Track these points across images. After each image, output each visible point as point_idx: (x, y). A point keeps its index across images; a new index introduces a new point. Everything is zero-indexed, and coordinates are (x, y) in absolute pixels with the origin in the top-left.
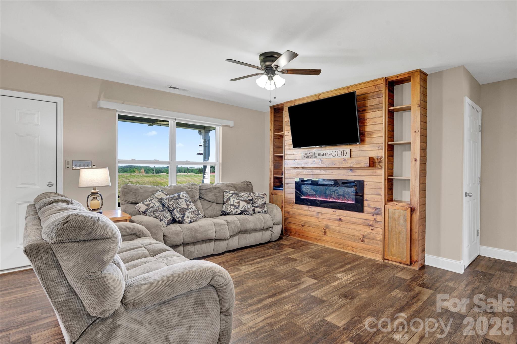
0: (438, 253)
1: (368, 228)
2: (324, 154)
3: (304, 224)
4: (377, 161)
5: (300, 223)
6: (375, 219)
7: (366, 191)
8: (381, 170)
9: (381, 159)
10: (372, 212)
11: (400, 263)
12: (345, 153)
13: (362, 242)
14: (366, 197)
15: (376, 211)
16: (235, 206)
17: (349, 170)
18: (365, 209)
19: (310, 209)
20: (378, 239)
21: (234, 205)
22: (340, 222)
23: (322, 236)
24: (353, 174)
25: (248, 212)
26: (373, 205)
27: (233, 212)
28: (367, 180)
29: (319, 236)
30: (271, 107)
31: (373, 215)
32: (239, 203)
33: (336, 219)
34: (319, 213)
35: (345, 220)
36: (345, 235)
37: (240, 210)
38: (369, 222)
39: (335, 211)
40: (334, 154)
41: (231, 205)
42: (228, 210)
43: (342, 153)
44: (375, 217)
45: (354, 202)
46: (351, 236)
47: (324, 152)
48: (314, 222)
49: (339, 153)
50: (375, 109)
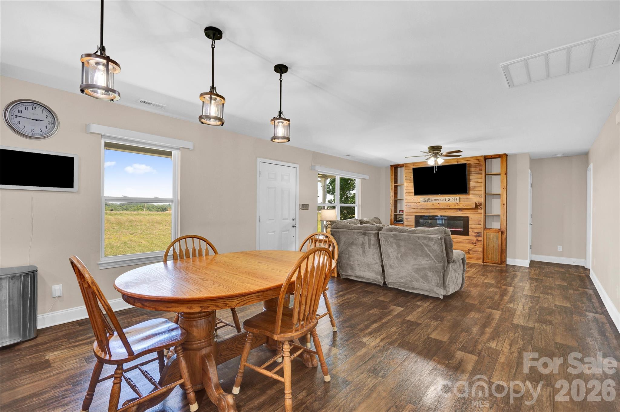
0: (514, 257)
1: (472, 245)
2: (440, 200)
4: (478, 204)
7: (470, 222)
8: (481, 210)
9: (481, 203)
10: (475, 235)
11: (494, 264)
14: (470, 226)
15: (478, 234)
17: (458, 210)
18: (470, 233)
20: (480, 251)
24: (461, 212)
26: (476, 231)
28: (471, 216)
30: (391, 166)
31: (476, 237)
38: (473, 241)
40: (447, 200)
43: (454, 200)
44: (477, 238)
45: (463, 230)
47: (440, 198)
49: (451, 199)
50: (476, 173)
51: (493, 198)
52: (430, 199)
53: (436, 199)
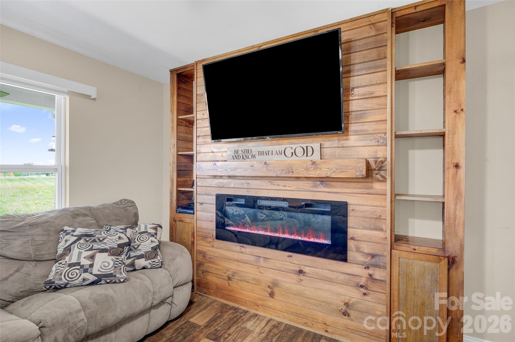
1: (356, 291)
2: (270, 153)
3: (233, 275)
4: (373, 166)
5: (226, 273)
6: (370, 275)
7: (351, 221)
8: (383, 184)
9: (382, 162)
10: (365, 263)
12: (310, 150)
13: (344, 317)
14: (351, 232)
15: (374, 261)
16: (82, 267)
17: (318, 183)
18: (351, 254)
19: (243, 250)
20: (378, 312)
21: (78, 264)
22: (301, 277)
23: (266, 300)
24: (326, 189)
25: (115, 276)
26: (367, 248)
27: (77, 282)
28: (356, 202)
29: (260, 299)
30: (172, 71)
31: (367, 268)
32: (92, 257)
33: (293, 270)
34: (260, 257)
35: (310, 274)
36: (310, 300)
37: (94, 275)
38: (358, 281)
39: (291, 256)
40: (289, 152)
41: (71, 265)
42: (61, 279)
43: (305, 151)
44: (370, 271)
45: (328, 242)
46: (323, 304)
47: (270, 148)
48: (251, 274)
49: (299, 151)
50: (369, 68)
51: (413, 148)
52: (248, 151)
53: (262, 151)
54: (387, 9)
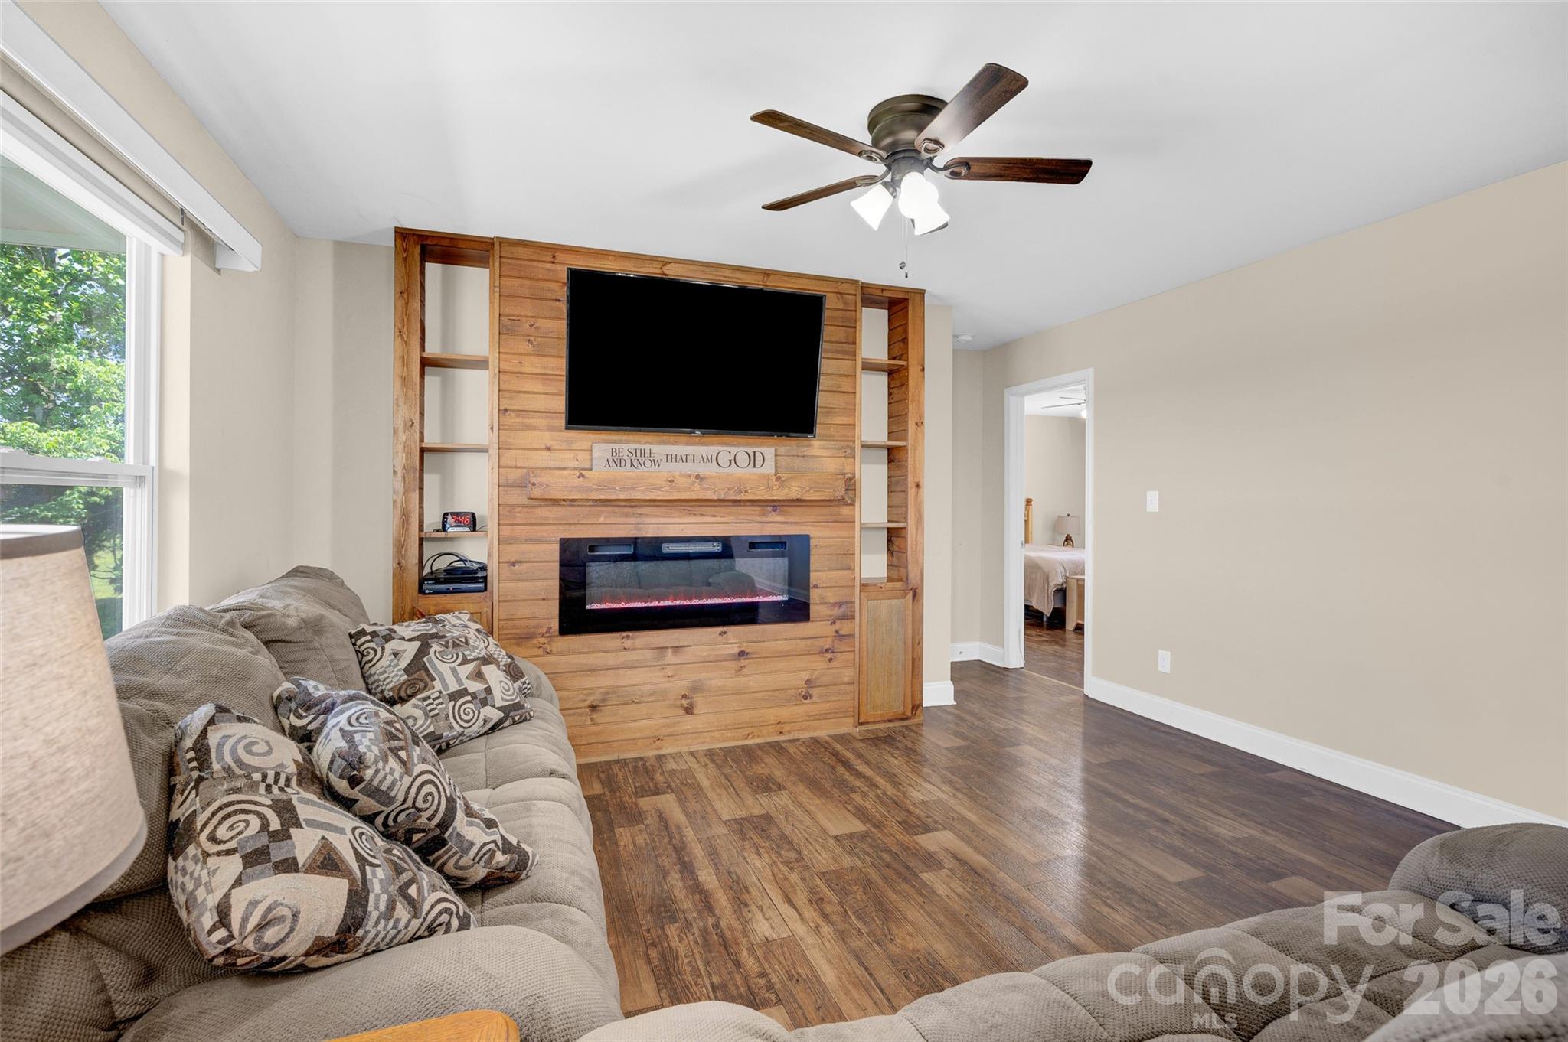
1: (821, 659)
2: (690, 458)
3: (603, 700)
5: (585, 701)
6: (837, 632)
7: (815, 561)
8: (851, 507)
9: (851, 480)
10: (830, 616)
11: (890, 721)
12: (759, 458)
13: (805, 701)
14: (814, 577)
15: (841, 611)
16: (474, 696)
17: (770, 509)
18: (814, 610)
19: (628, 643)
20: (846, 679)
21: (463, 692)
22: (743, 662)
23: (678, 722)
24: (779, 519)
26: (831, 596)
27: (475, 728)
28: (819, 534)
29: (666, 726)
31: (833, 623)
32: (479, 675)
33: (728, 655)
34: (667, 648)
35: (756, 653)
36: (756, 695)
37: (498, 708)
38: (822, 644)
39: (725, 633)
40: (724, 459)
41: (454, 696)
42: (451, 727)
43: (752, 459)
44: (837, 626)
45: (783, 598)
46: (776, 693)
47: (690, 450)
48: (645, 684)
49: (742, 459)
50: (837, 352)
52: (643, 453)
53: (674, 453)
54: (857, 281)
